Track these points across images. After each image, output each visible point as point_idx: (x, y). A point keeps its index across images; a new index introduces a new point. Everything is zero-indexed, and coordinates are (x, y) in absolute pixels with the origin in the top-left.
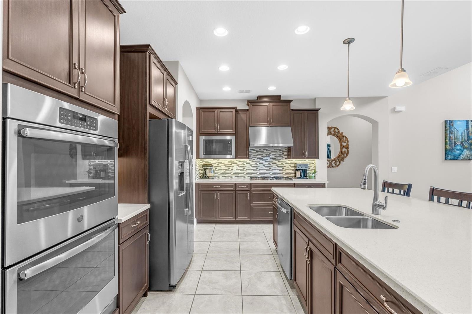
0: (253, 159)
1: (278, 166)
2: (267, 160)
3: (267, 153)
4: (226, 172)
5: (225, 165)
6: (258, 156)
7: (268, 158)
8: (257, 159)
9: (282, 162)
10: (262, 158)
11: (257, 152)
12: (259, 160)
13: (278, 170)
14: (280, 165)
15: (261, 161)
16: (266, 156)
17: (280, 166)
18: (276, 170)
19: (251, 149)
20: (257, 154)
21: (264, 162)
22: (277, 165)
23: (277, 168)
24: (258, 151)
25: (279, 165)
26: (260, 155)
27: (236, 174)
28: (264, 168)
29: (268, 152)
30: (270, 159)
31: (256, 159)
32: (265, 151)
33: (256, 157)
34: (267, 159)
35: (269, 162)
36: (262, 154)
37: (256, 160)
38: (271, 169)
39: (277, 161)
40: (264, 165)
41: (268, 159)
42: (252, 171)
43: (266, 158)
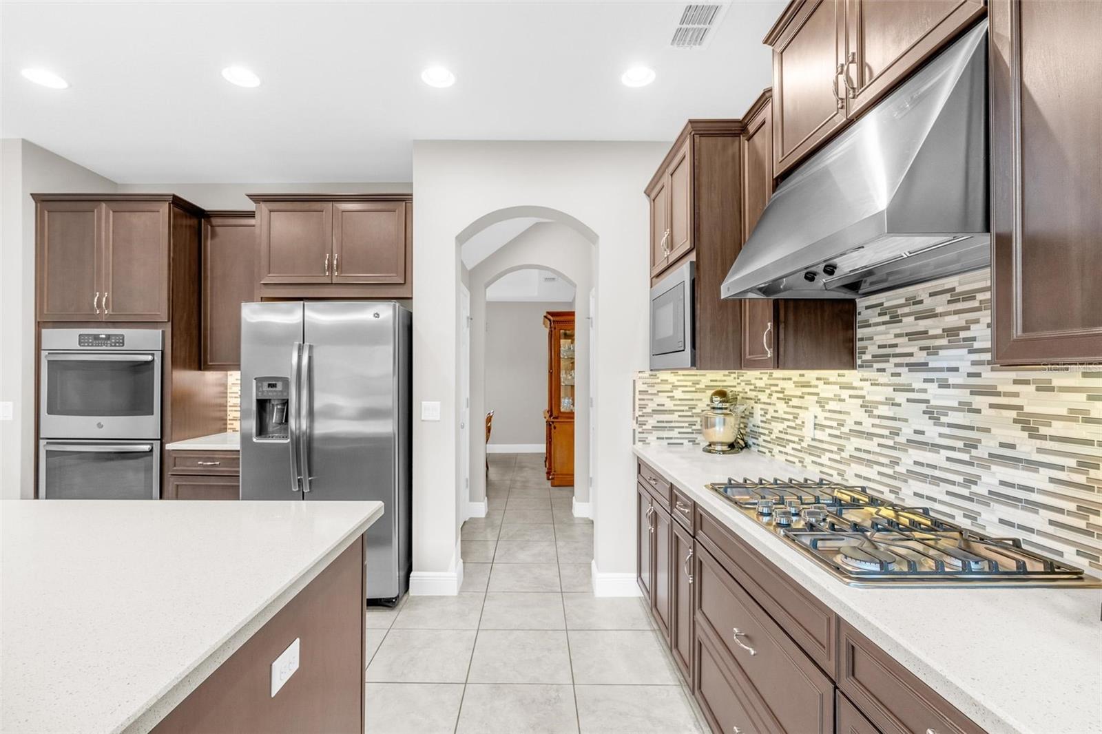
0: (879, 370)
1: (1034, 434)
2: (953, 379)
3: (953, 321)
4: (789, 431)
5: (787, 400)
6: (898, 350)
7: (961, 359)
8: (897, 365)
9: (1079, 400)
10: (921, 357)
11: (896, 319)
12: (907, 377)
13: (1033, 465)
14: (1058, 428)
15: (915, 379)
16: (944, 342)
17: (1054, 438)
18: (1015, 462)
19: (867, 308)
20: (897, 336)
21: (933, 388)
22: (1029, 425)
23: (1027, 447)
24: (900, 311)
25: (1047, 419)
26: (913, 336)
27: (814, 450)
28: (932, 433)
29: (956, 312)
30: (974, 363)
31: (889, 366)
32: (940, 304)
33: (889, 356)
34: (951, 369)
35: (964, 395)
36: (923, 334)
37: (889, 371)
38: (982, 452)
39: (1032, 388)
40: (933, 414)
41: (956, 369)
42: (872, 445)
43: (949, 357)
